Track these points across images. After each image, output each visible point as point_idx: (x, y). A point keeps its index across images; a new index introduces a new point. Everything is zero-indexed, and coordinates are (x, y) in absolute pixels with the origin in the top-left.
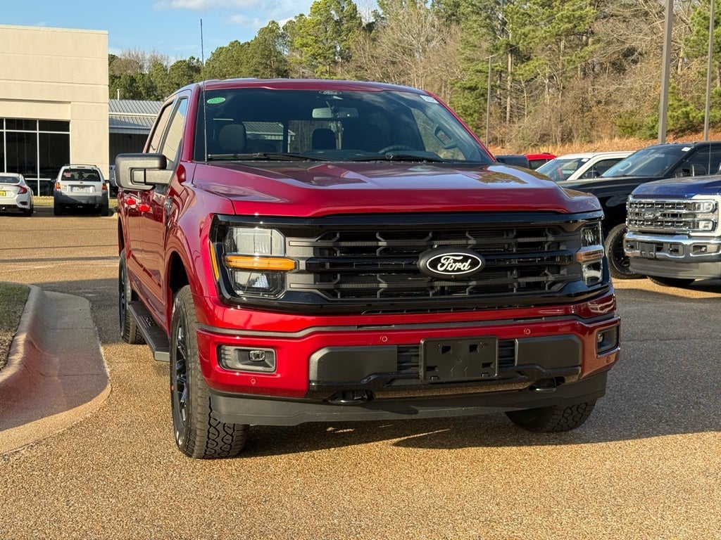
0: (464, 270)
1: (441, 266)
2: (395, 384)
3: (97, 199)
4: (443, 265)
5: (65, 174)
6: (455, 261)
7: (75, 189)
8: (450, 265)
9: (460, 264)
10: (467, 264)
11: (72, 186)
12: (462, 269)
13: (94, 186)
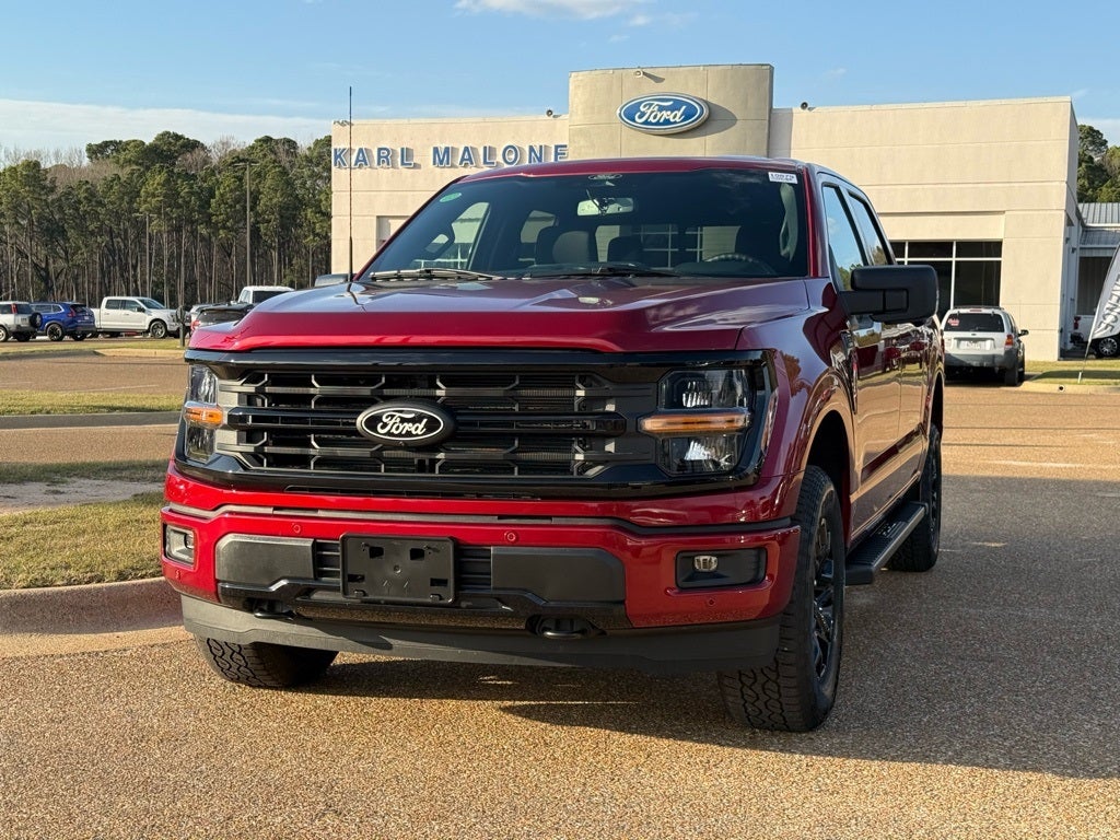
0: (417, 435)
1: (382, 427)
2: (316, 596)
3: (997, 360)
4: (385, 425)
5: (951, 321)
6: (403, 420)
7: (964, 344)
8: (395, 426)
9: (411, 425)
10: (421, 426)
11: (960, 340)
12: (414, 433)
13: (992, 339)
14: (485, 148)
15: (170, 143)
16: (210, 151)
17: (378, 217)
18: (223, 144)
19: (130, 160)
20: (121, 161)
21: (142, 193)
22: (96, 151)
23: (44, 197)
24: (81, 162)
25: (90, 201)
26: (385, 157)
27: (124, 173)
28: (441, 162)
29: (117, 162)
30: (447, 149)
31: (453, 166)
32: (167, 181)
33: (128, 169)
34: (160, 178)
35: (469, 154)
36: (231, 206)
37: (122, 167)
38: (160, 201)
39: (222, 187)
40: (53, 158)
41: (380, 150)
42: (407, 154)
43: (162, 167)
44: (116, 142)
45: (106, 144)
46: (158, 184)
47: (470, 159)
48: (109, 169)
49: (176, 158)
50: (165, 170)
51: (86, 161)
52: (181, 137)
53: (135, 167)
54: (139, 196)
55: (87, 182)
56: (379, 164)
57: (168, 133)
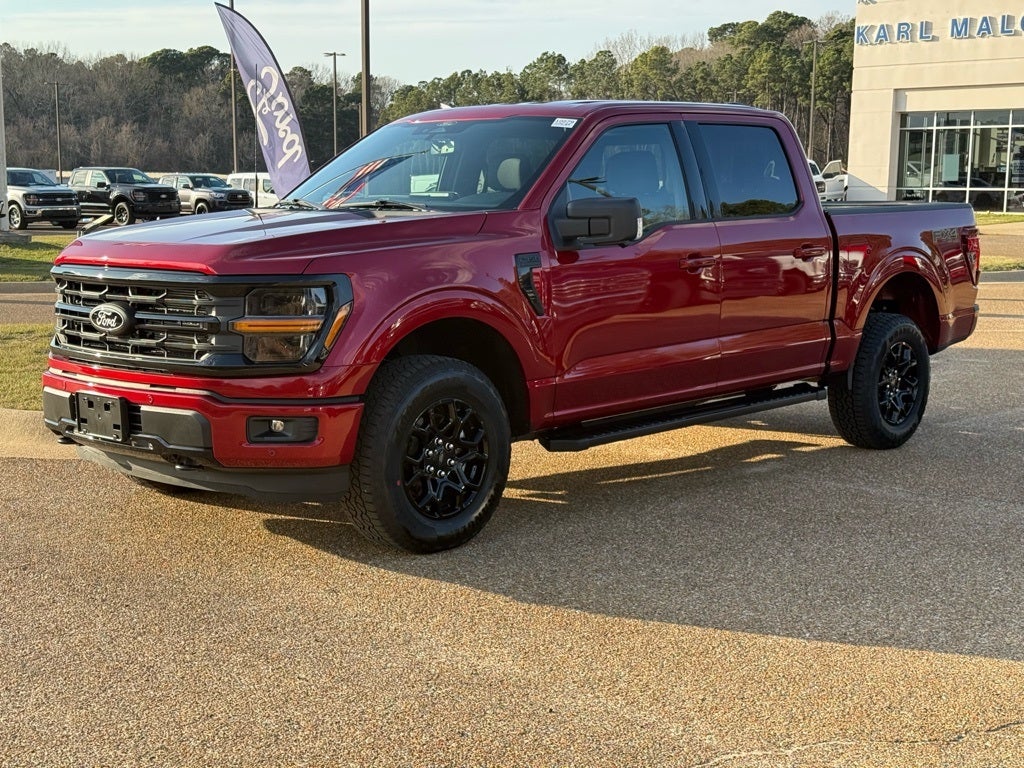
6: (107, 316)
9: (110, 320)
14: (1004, 17)
15: (780, 22)
16: (816, 26)
17: (896, 90)
18: (829, 19)
19: (743, 40)
20: (736, 43)
21: (750, 71)
22: (716, 34)
23: (668, 78)
24: (703, 45)
25: (706, 80)
26: (905, 32)
27: (735, 54)
28: (959, 33)
29: (732, 43)
30: (965, 21)
31: (970, 37)
32: (773, 58)
33: (740, 49)
34: (766, 56)
35: (987, 24)
36: (829, 78)
37: (736, 47)
38: (765, 77)
39: (822, 60)
40: (679, 42)
41: (900, 25)
42: (926, 27)
43: (769, 45)
44: (733, 24)
45: (725, 28)
46: (764, 61)
47: (988, 29)
48: (726, 49)
49: (784, 35)
50: (772, 47)
51: (707, 44)
52: (791, 16)
53: (746, 47)
54: (747, 73)
55: (704, 63)
56: (898, 39)
57: (779, 12)
